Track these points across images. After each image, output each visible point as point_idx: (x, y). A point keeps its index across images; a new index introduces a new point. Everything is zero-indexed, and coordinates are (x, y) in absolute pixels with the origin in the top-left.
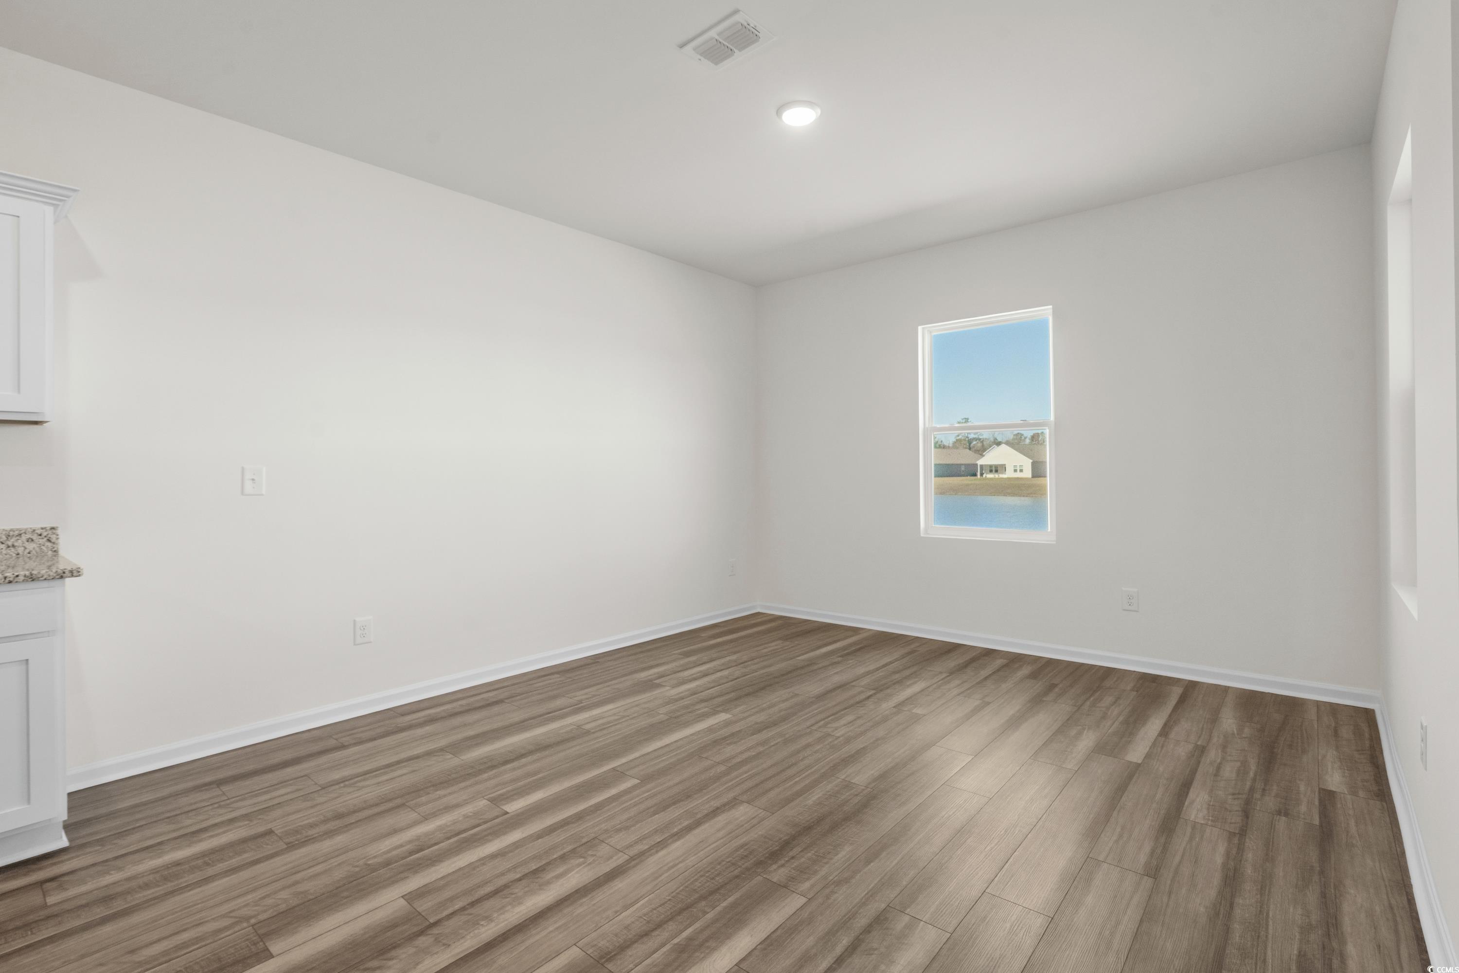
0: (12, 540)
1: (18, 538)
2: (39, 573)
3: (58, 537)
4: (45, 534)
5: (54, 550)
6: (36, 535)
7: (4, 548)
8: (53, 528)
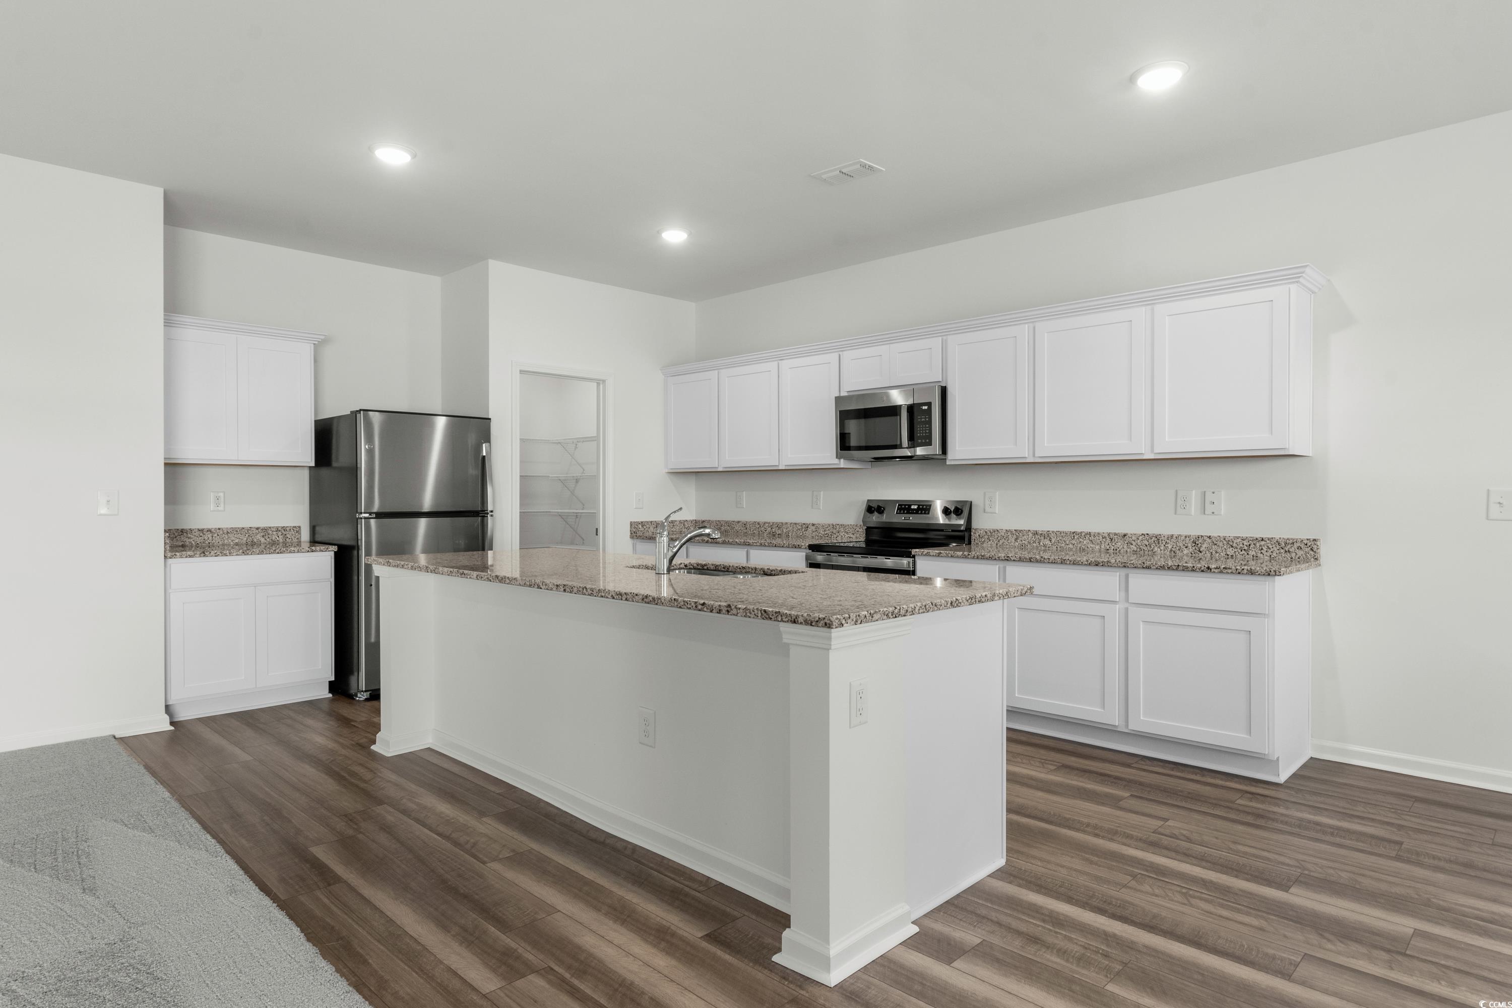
0: (1288, 547)
1: (1292, 545)
2: (1255, 569)
3: (1318, 547)
4: (1309, 544)
5: (1315, 558)
6: (1303, 544)
7: (1284, 552)
8: (1314, 540)
